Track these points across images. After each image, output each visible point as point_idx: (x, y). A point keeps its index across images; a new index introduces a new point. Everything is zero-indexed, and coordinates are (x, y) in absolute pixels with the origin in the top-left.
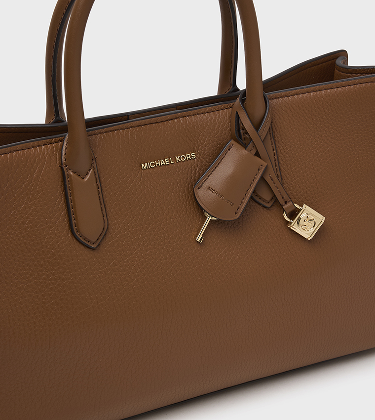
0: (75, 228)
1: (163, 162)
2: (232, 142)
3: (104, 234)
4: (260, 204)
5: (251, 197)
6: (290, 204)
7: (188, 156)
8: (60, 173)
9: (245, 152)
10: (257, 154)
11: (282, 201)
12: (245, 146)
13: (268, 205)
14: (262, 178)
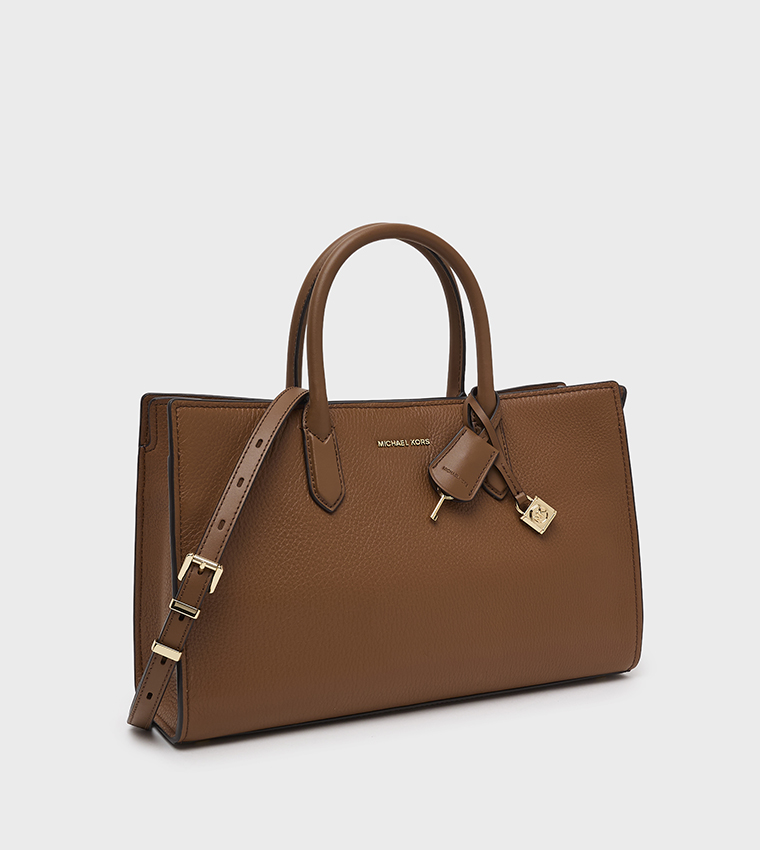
0: (313, 489)
1: (398, 443)
2: (466, 428)
3: (341, 501)
4: (492, 496)
5: (482, 486)
6: (522, 495)
7: (423, 441)
8: (300, 435)
9: (478, 438)
10: (489, 442)
11: (514, 492)
12: (477, 432)
13: (501, 497)
14: (494, 467)
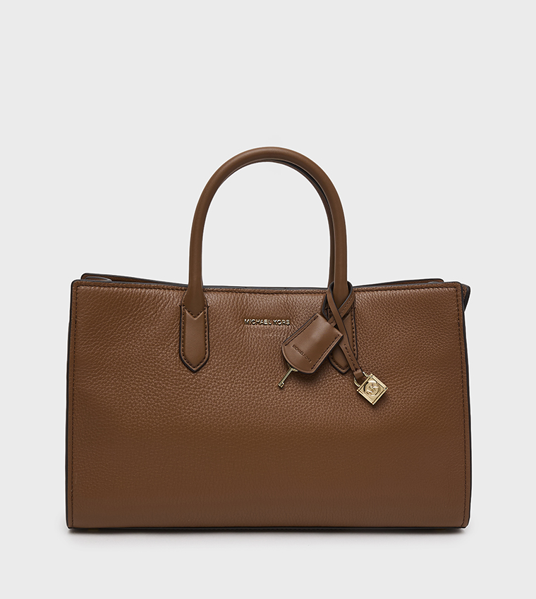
1: (262, 322)
2: (321, 317)
4: (336, 369)
6: (360, 371)
7: (284, 321)
8: (179, 311)
9: (326, 323)
10: (336, 327)
11: (353, 368)
12: (327, 319)
13: (343, 371)
14: (338, 346)
